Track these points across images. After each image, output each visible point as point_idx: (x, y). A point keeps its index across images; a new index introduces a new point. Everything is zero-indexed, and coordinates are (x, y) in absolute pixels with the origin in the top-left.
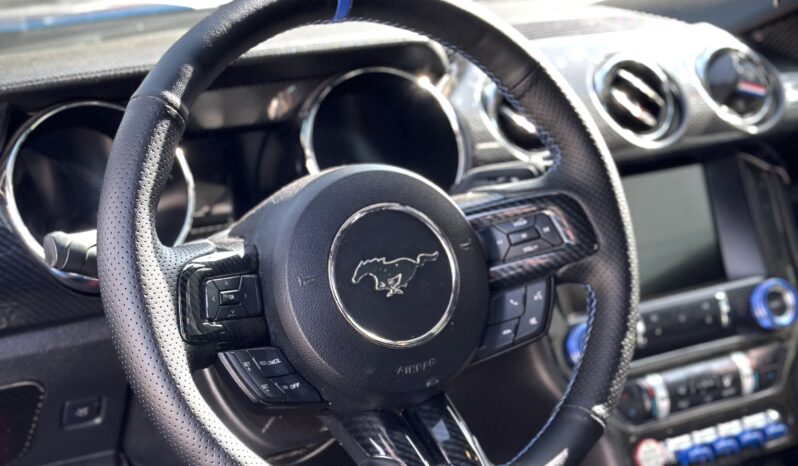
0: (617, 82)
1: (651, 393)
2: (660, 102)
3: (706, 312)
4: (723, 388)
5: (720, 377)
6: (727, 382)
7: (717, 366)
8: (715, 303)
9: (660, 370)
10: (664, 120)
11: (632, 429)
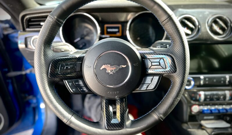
0: (215, 22)
1: (200, 95)
2: (226, 28)
3: (222, 80)
4: (220, 98)
5: (221, 95)
6: (222, 97)
7: (220, 93)
8: (225, 78)
9: (204, 91)
10: (226, 33)
11: (192, 102)
